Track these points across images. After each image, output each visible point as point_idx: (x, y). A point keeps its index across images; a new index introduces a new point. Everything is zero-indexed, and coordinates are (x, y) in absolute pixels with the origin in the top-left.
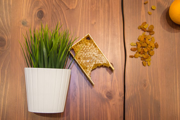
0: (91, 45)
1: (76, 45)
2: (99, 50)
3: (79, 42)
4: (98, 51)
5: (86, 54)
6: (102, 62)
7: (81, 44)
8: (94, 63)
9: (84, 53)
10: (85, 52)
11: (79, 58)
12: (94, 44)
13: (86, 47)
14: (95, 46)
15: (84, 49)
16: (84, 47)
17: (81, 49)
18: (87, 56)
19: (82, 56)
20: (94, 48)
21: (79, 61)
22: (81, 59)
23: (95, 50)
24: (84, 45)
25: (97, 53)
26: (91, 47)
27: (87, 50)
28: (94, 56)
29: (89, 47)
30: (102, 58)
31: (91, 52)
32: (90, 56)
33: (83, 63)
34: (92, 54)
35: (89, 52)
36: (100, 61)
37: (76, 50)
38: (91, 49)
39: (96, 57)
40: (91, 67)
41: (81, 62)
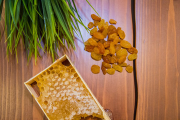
0: (69, 77)
1: (41, 76)
2: (84, 86)
3: (47, 71)
4: (82, 89)
5: (58, 95)
6: (90, 110)
7: (51, 75)
8: (73, 113)
9: (55, 92)
10: (58, 91)
11: (46, 102)
12: (76, 75)
13: (59, 80)
14: (78, 79)
15: (56, 84)
16: (56, 81)
17: (50, 84)
18: (60, 99)
19: (51, 98)
20: (75, 83)
21: (46, 108)
22: (49, 105)
23: (76, 87)
24: (57, 77)
25: (80, 93)
26: (70, 80)
27: (61, 86)
28: (75, 100)
29: (65, 81)
30: (90, 104)
31: (69, 91)
32: (66, 98)
33: (53, 112)
34: (71, 95)
35: (65, 91)
36: (86, 108)
37: (41, 85)
38: (69, 84)
39: (79, 101)
41: (49, 110)
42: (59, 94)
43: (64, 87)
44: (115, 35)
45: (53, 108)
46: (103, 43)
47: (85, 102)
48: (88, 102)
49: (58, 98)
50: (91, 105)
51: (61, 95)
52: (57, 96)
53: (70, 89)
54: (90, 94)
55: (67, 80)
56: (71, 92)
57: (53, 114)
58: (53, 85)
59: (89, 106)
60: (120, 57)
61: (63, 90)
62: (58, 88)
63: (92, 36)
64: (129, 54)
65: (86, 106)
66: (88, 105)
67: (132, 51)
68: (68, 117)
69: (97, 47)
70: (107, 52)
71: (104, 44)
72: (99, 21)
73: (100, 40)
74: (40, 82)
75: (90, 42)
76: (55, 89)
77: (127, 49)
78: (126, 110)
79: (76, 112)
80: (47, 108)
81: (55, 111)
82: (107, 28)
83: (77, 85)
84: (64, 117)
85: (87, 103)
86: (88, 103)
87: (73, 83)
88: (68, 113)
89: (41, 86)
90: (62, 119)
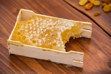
0: (35, 21)
4: (51, 20)
8: (59, 33)
9: (34, 32)
10: (36, 30)
11: (34, 42)
12: (39, 17)
13: (30, 25)
17: (26, 31)
18: (42, 32)
19: (35, 37)
21: (37, 44)
22: (38, 40)
23: (46, 22)
24: (27, 24)
26: (38, 21)
27: (35, 27)
28: (52, 26)
31: (43, 26)
32: (46, 30)
33: (45, 42)
36: (64, 26)
39: (55, 25)
40: (59, 40)
41: (41, 43)
45: (42, 40)
47: (60, 23)
50: (66, 23)
52: (38, 33)
56: (46, 25)
58: (29, 29)
61: (39, 27)
68: (57, 37)
86: (63, 23)
87: (41, 21)
90: (55, 41)
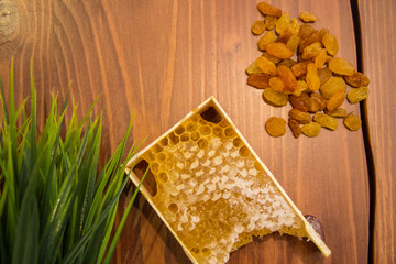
0: (222, 148)
1: (158, 148)
2: (257, 166)
3: (172, 135)
4: (254, 172)
5: (201, 190)
6: (276, 220)
7: (182, 145)
8: (239, 229)
9: (193, 183)
10: (200, 180)
11: (173, 207)
12: (237, 142)
13: (201, 154)
14: (244, 151)
15: (194, 165)
16: (194, 157)
17: (180, 165)
18: (206, 198)
19: (185, 196)
20: (236, 159)
21: (174, 220)
22: (182, 212)
23: (241, 169)
24: (194, 148)
25: (251, 182)
26: (226, 155)
27: (206, 170)
28: (240, 198)
29: (214, 157)
30: (274, 206)
31: (225, 178)
32: (219, 196)
33: (191, 229)
34: (230, 186)
35: (216, 179)
36: (266, 216)
37: (158, 167)
38: (224, 163)
39: (249, 199)
40: (225, 248)
41: (183, 225)
42: (202, 187)
43: (213, 171)
44: (316, 46)
45: (190, 219)
46: (290, 67)
47: (263, 202)
48: (271, 200)
49: (201, 195)
50: (278, 208)
51: (206, 190)
52: (199, 192)
53: (226, 174)
54: (273, 184)
55: (217, 154)
56: (231, 181)
57: (193, 232)
58: (189, 166)
59: (273, 210)
60: (331, 95)
61: (212, 176)
62: (198, 174)
63: (264, 51)
64: (349, 88)
65: (266, 212)
66: (269, 209)
67: (356, 82)
69: (277, 76)
70: (300, 88)
71: (294, 68)
72: (278, 18)
73: (282, 60)
74: (156, 161)
75: (261, 66)
76: (193, 176)
77: (344, 77)
78: (351, 215)
79: (245, 225)
80: (178, 221)
81: (197, 225)
82: (298, 31)
83: (241, 164)
84: (218, 239)
85: (268, 204)
86: (271, 204)
87: (232, 159)
88: (228, 229)
89: (160, 171)
90: (213, 245)
